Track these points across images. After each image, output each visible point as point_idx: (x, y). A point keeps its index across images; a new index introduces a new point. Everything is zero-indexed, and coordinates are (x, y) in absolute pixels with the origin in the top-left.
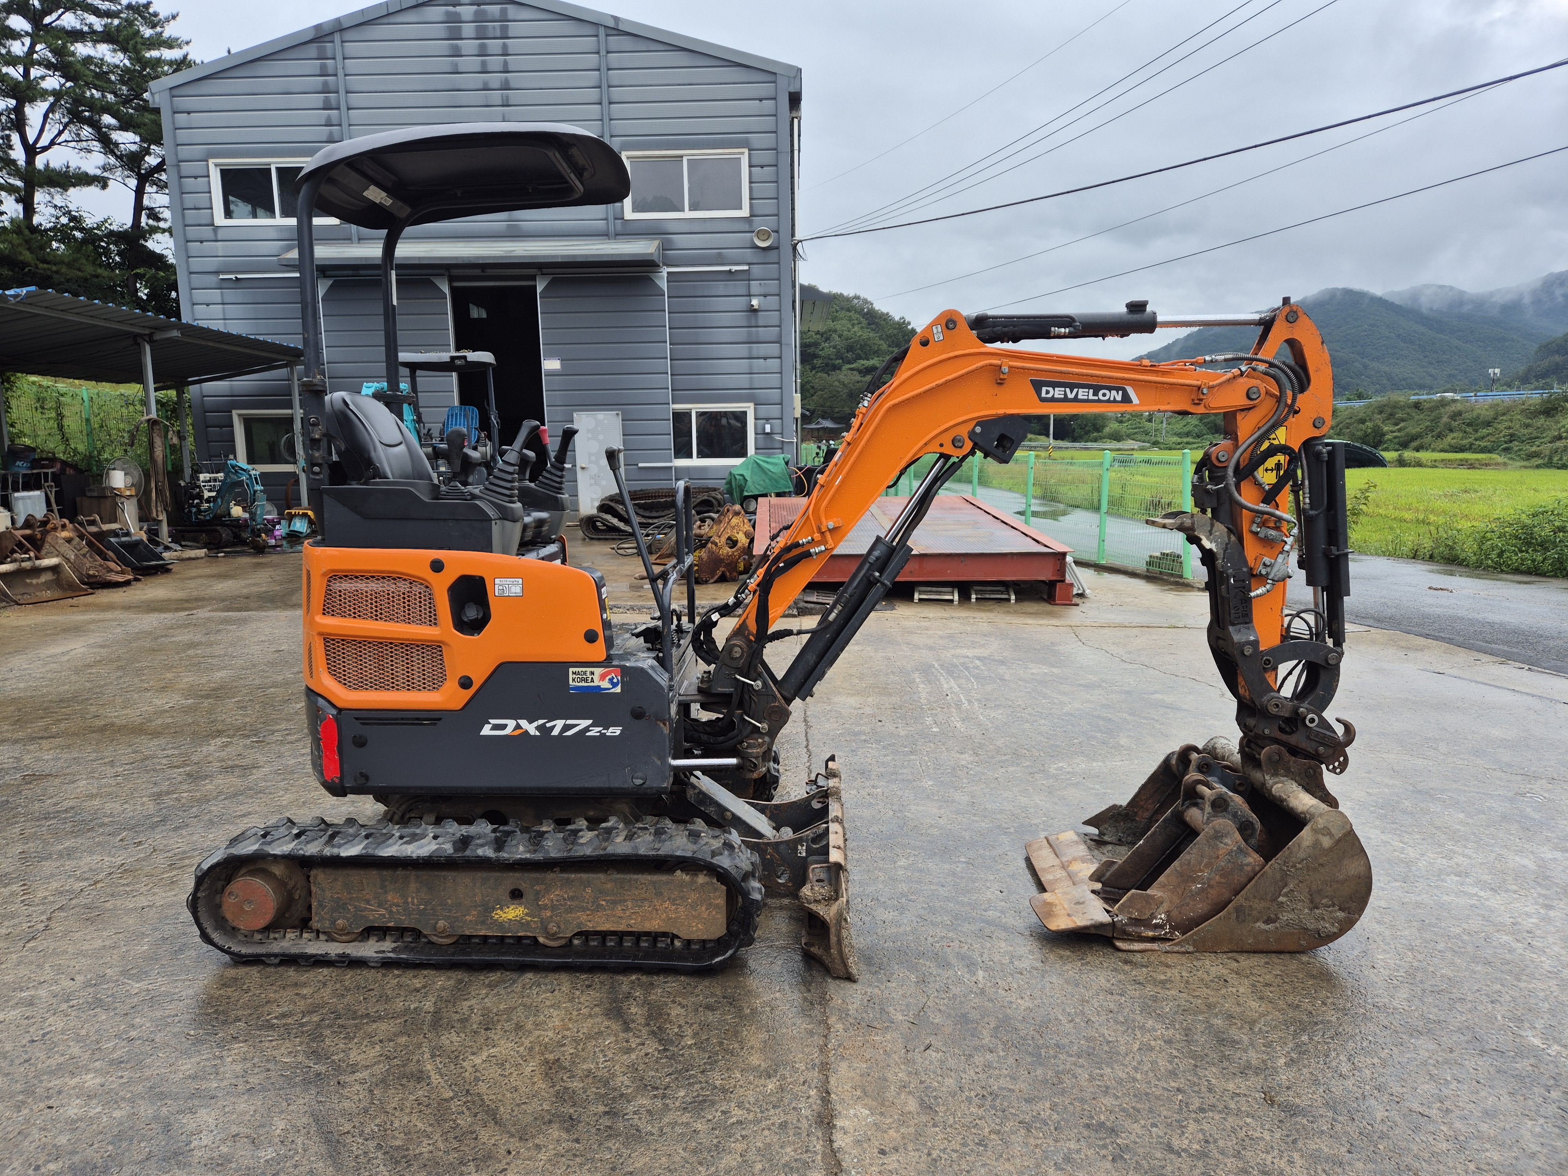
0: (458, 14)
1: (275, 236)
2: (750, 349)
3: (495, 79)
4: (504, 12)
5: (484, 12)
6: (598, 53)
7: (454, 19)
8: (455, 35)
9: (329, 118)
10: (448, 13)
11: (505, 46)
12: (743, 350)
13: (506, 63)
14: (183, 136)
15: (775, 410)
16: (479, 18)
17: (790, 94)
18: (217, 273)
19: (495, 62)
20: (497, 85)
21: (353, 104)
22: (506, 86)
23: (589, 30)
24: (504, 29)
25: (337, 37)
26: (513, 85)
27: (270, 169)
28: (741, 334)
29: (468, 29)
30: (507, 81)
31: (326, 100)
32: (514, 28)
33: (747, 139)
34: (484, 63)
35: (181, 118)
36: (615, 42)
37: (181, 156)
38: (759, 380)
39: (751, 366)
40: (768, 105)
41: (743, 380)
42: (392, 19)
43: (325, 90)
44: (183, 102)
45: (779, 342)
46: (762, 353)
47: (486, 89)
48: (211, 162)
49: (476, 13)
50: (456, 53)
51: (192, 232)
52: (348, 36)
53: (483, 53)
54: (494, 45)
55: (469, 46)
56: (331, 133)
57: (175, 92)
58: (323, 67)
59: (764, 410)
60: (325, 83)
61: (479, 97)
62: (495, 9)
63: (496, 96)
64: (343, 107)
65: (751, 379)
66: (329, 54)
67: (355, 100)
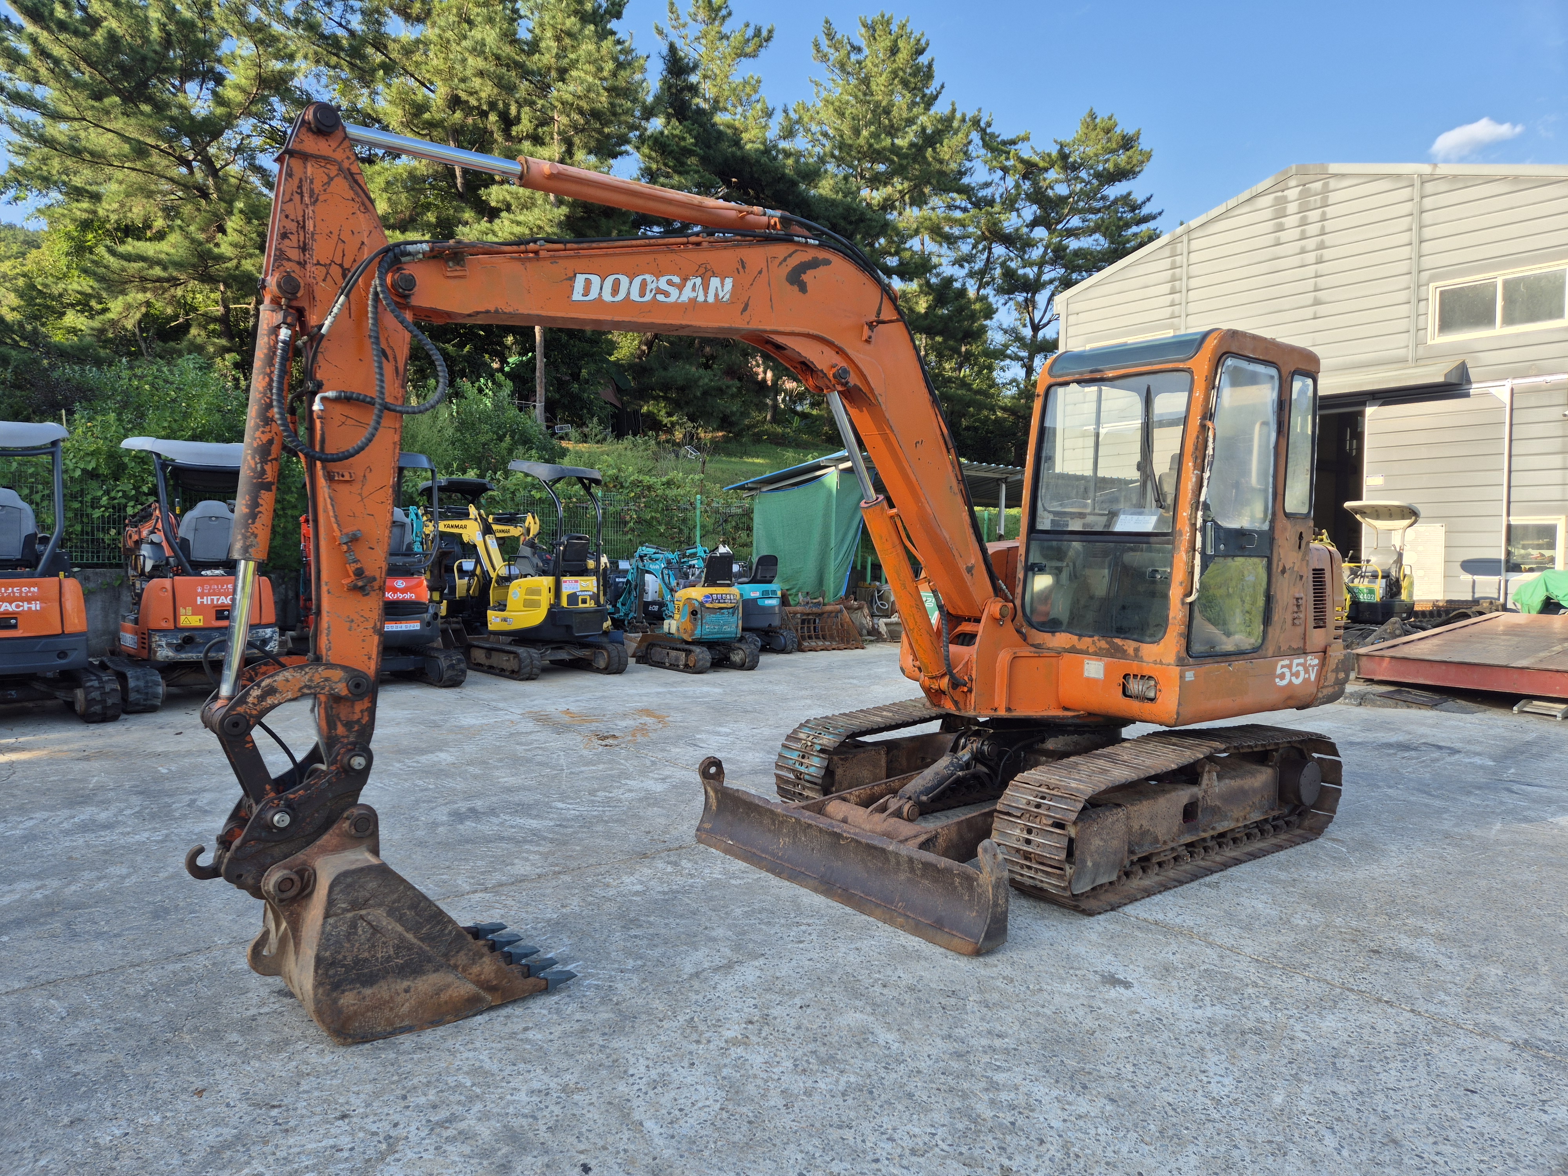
0: (1285, 197)
2: (1564, 460)
3: (1311, 244)
4: (1326, 185)
5: (1308, 190)
6: (1413, 200)
7: (1281, 202)
8: (1281, 213)
9: (1174, 300)
10: (1276, 198)
11: (1324, 213)
13: (1323, 227)
14: (1074, 330)
16: (1305, 194)
19: (1312, 229)
20: (1313, 247)
22: (1321, 246)
23: (1407, 181)
24: (1325, 199)
25: (1185, 238)
26: (1327, 244)
29: (1292, 208)
30: (1322, 242)
31: (1173, 287)
32: (1333, 197)
34: (1303, 232)
35: (1072, 319)
36: (1430, 188)
37: (1070, 345)
39: (1563, 477)
41: (1554, 492)
42: (1231, 214)
43: (1173, 279)
44: (1075, 308)
47: (1303, 251)
49: (1301, 192)
50: (1281, 228)
52: (1194, 235)
53: (1304, 223)
54: (1314, 215)
55: (1291, 221)
57: (1071, 301)
58: (1174, 262)
60: (1173, 275)
61: (1296, 260)
62: (1318, 186)
63: (1311, 257)
64: (1184, 291)
65: (1563, 492)
66: (1179, 251)
67: (1194, 283)
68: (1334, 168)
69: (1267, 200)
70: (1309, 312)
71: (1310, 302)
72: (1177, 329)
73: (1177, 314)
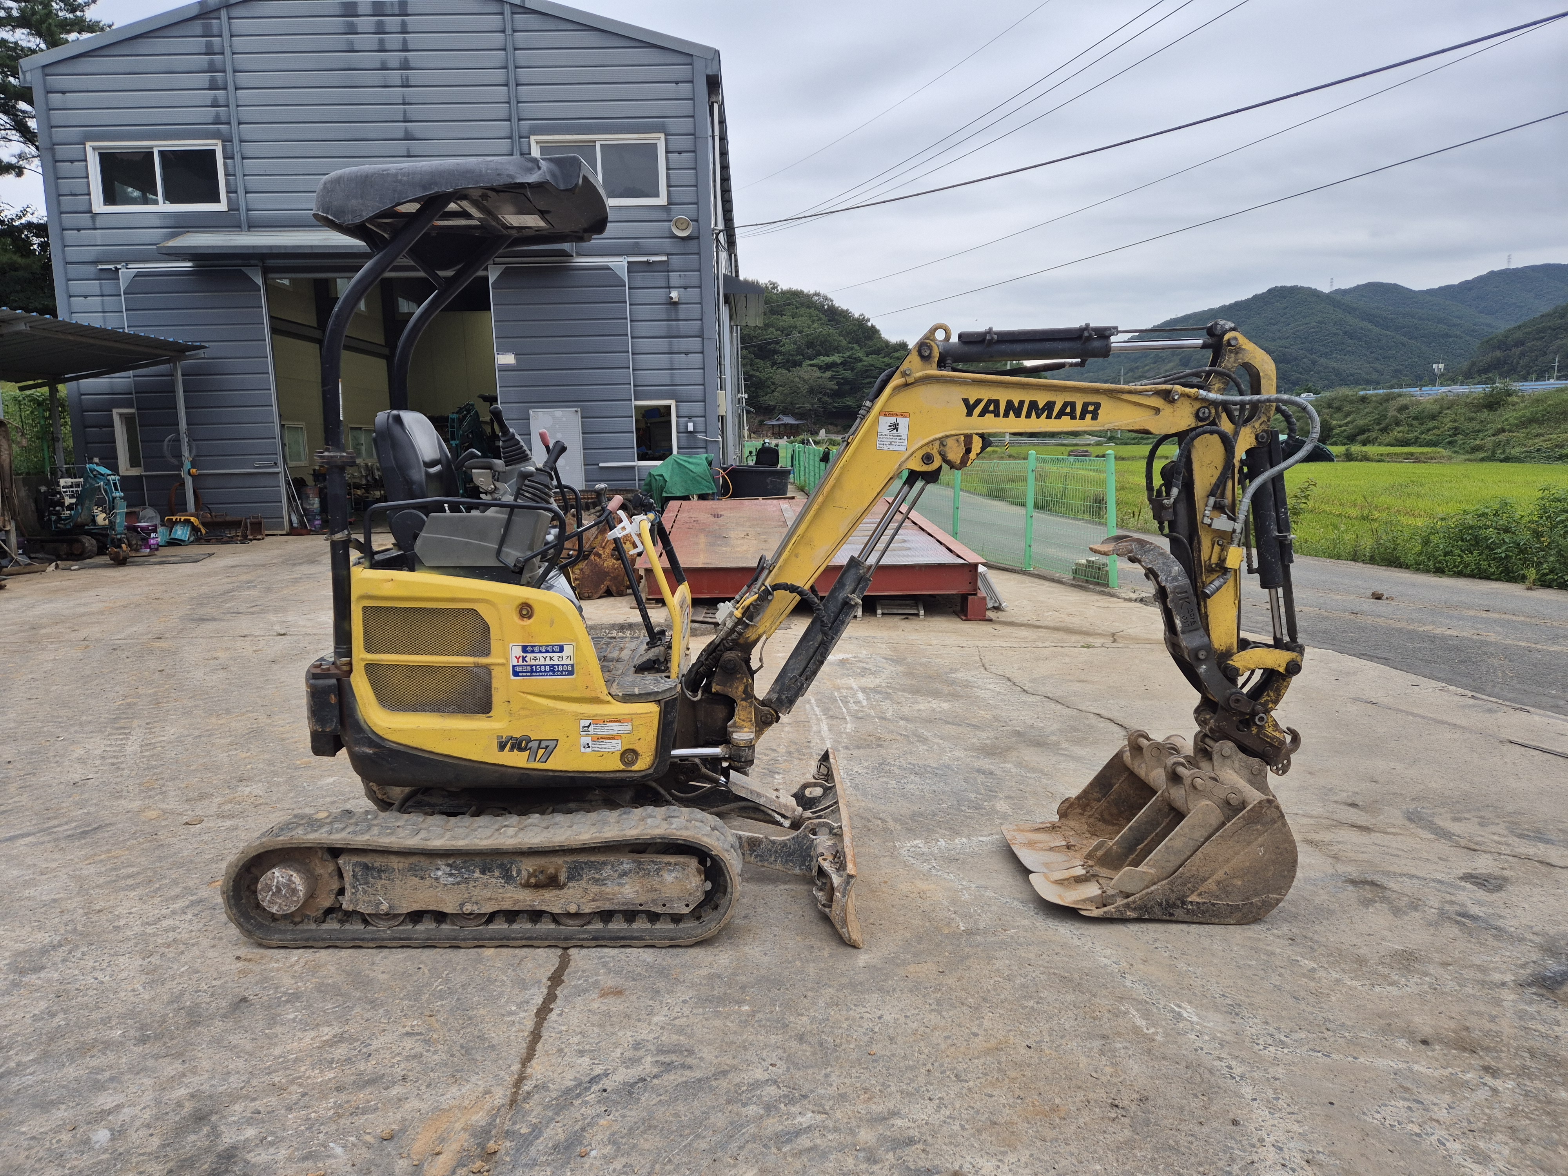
1: (157, 223)
2: (670, 343)
3: (394, 58)
6: (503, 31)
9: (215, 98)
11: (404, 24)
12: (663, 345)
13: (405, 41)
15: (698, 408)
17: (708, 77)
18: (95, 263)
19: (394, 40)
20: (397, 65)
21: (242, 83)
22: (405, 66)
23: (494, 7)
24: (403, 6)
26: (412, 65)
27: (152, 153)
28: (661, 327)
29: (364, 6)
30: (406, 60)
31: (213, 80)
32: (413, 5)
33: (663, 123)
34: (381, 41)
36: (521, 20)
37: (54, 138)
38: (679, 377)
39: (671, 362)
40: (685, 89)
41: (663, 377)
43: (212, 69)
44: (56, 79)
45: (701, 336)
46: (683, 348)
47: (383, 67)
48: (89, 145)
50: (352, 30)
51: (68, 220)
52: (235, 11)
53: (380, 30)
54: (392, 22)
56: (217, 115)
57: (45, 68)
58: (209, 45)
59: (686, 407)
60: (211, 63)
61: (376, 77)
63: (395, 76)
64: (231, 87)
65: (672, 375)
66: (215, 31)
67: (243, 79)
70: (400, 147)
71: (401, 135)
72: (227, 140)
73: (224, 119)
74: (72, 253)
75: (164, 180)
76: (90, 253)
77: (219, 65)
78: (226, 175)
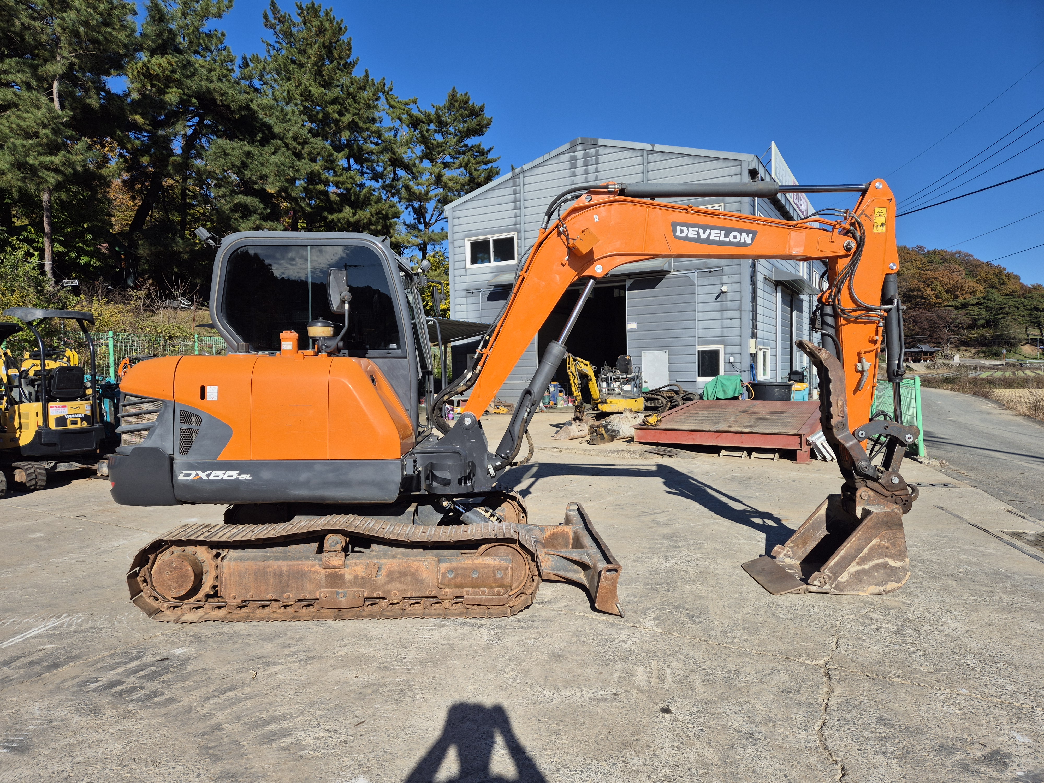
0: (575, 156)
1: (489, 271)
2: (722, 314)
4: (597, 151)
5: (588, 153)
6: (643, 164)
7: (573, 159)
8: (574, 166)
9: (516, 214)
10: (571, 157)
11: (597, 168)
12: (718, 315)
13: (597, 176)
14: (456, 229)
15: (737, 349)
16: (586, 156)
17: (749, 171)
18: (465, 290)
21: (526, 205)
23: (639, 153)
24: (597, 160)
25: (521, 175)
27: (489, 241)
29: (580, 163)
31: (515, 206)
32: (601, 159)
34: (586, 178)
35: (456, 221)
36: (652, 158)
37: (455, 238)
38: (727, 332)
39: (722, 324)
40: (737, 178)
41: (717, 332)
42: (546, 163)
43: (515, 201)
44: (457, 214)
45: (740, 309)
46: (729, 317)
48: (467, 239)
49: (584, 154)
50: (574, 175)
51: (457, 272)
52: (526, 174)
53: (586, 173)
54: (591, 168)
55: (580, 170)
56: (516, 221)
57: (454, 209)
58: (515, 190)
59: (729, 349)
60: (515, 198)
62: (592, 151)
64: (522, 208)
65: (722, 332)
66: (518, 184)
67: (527, 204)
68: (601, 141)
69: (566, 157)
72: (519, 232)
73: (518, 222)
74: (458, 287)
75: (494, 251)
76: (464, 286)
77: (518, 199)
78: (518, 247)
